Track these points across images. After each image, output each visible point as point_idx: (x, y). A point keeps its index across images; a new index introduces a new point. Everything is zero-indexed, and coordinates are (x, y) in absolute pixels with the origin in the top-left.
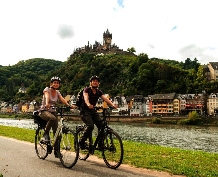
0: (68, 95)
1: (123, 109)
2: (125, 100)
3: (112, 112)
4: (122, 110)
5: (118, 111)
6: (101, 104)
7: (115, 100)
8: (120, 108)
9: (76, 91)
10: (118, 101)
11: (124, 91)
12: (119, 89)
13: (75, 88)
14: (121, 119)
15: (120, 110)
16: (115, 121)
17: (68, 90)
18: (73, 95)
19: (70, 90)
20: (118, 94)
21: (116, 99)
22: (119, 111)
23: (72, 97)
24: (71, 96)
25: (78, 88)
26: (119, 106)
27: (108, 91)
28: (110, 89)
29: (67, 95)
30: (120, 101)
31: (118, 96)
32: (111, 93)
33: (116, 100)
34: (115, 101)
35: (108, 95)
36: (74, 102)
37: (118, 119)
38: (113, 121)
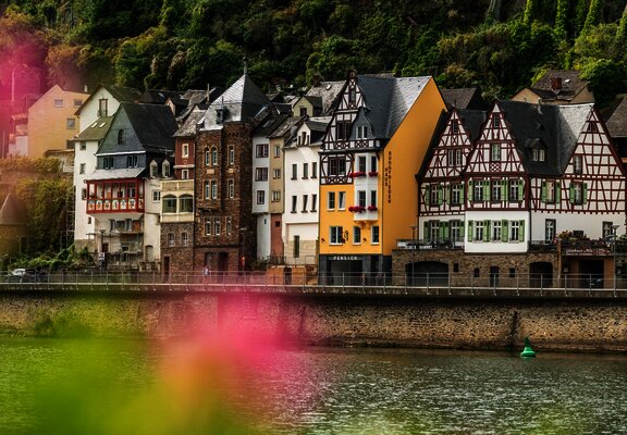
0: (56, 92)
1: (567, 222)
2: (592, 129)
3: (461, 249)
4: (559, 232)
5: (522, 247)
6: (362, 174)
7: (488, 134)
8: (540, 219)
9: (129, 51)
10: (517, 141)
11: (602, 45)
12: (550, 18)
13: (123, 17)
14: (540, 327)
15: (540, 236)
16: (486, 347)
17: (56, 42)
18: (104, 94)
19: (80, 40)
20: (541, 74)
21: (496, 125)
22: (532, 247)
23: (94, 107)
24: (84, 97)
25: (155, 23)
26: (529, 197)
27: (445, 42)
28: (465, 26)
29: (44, 88)
30: (542, 145)
31: (527, 97)
32: (472, 65)
33: (504, 134)
34: (495, 142)
35: (425, 80)
36: (107, 163)
37: (515, 316)
38: (463, 347)
